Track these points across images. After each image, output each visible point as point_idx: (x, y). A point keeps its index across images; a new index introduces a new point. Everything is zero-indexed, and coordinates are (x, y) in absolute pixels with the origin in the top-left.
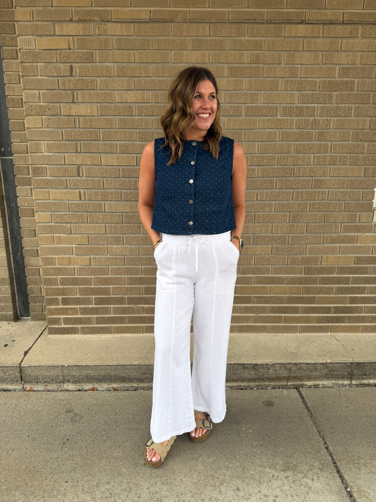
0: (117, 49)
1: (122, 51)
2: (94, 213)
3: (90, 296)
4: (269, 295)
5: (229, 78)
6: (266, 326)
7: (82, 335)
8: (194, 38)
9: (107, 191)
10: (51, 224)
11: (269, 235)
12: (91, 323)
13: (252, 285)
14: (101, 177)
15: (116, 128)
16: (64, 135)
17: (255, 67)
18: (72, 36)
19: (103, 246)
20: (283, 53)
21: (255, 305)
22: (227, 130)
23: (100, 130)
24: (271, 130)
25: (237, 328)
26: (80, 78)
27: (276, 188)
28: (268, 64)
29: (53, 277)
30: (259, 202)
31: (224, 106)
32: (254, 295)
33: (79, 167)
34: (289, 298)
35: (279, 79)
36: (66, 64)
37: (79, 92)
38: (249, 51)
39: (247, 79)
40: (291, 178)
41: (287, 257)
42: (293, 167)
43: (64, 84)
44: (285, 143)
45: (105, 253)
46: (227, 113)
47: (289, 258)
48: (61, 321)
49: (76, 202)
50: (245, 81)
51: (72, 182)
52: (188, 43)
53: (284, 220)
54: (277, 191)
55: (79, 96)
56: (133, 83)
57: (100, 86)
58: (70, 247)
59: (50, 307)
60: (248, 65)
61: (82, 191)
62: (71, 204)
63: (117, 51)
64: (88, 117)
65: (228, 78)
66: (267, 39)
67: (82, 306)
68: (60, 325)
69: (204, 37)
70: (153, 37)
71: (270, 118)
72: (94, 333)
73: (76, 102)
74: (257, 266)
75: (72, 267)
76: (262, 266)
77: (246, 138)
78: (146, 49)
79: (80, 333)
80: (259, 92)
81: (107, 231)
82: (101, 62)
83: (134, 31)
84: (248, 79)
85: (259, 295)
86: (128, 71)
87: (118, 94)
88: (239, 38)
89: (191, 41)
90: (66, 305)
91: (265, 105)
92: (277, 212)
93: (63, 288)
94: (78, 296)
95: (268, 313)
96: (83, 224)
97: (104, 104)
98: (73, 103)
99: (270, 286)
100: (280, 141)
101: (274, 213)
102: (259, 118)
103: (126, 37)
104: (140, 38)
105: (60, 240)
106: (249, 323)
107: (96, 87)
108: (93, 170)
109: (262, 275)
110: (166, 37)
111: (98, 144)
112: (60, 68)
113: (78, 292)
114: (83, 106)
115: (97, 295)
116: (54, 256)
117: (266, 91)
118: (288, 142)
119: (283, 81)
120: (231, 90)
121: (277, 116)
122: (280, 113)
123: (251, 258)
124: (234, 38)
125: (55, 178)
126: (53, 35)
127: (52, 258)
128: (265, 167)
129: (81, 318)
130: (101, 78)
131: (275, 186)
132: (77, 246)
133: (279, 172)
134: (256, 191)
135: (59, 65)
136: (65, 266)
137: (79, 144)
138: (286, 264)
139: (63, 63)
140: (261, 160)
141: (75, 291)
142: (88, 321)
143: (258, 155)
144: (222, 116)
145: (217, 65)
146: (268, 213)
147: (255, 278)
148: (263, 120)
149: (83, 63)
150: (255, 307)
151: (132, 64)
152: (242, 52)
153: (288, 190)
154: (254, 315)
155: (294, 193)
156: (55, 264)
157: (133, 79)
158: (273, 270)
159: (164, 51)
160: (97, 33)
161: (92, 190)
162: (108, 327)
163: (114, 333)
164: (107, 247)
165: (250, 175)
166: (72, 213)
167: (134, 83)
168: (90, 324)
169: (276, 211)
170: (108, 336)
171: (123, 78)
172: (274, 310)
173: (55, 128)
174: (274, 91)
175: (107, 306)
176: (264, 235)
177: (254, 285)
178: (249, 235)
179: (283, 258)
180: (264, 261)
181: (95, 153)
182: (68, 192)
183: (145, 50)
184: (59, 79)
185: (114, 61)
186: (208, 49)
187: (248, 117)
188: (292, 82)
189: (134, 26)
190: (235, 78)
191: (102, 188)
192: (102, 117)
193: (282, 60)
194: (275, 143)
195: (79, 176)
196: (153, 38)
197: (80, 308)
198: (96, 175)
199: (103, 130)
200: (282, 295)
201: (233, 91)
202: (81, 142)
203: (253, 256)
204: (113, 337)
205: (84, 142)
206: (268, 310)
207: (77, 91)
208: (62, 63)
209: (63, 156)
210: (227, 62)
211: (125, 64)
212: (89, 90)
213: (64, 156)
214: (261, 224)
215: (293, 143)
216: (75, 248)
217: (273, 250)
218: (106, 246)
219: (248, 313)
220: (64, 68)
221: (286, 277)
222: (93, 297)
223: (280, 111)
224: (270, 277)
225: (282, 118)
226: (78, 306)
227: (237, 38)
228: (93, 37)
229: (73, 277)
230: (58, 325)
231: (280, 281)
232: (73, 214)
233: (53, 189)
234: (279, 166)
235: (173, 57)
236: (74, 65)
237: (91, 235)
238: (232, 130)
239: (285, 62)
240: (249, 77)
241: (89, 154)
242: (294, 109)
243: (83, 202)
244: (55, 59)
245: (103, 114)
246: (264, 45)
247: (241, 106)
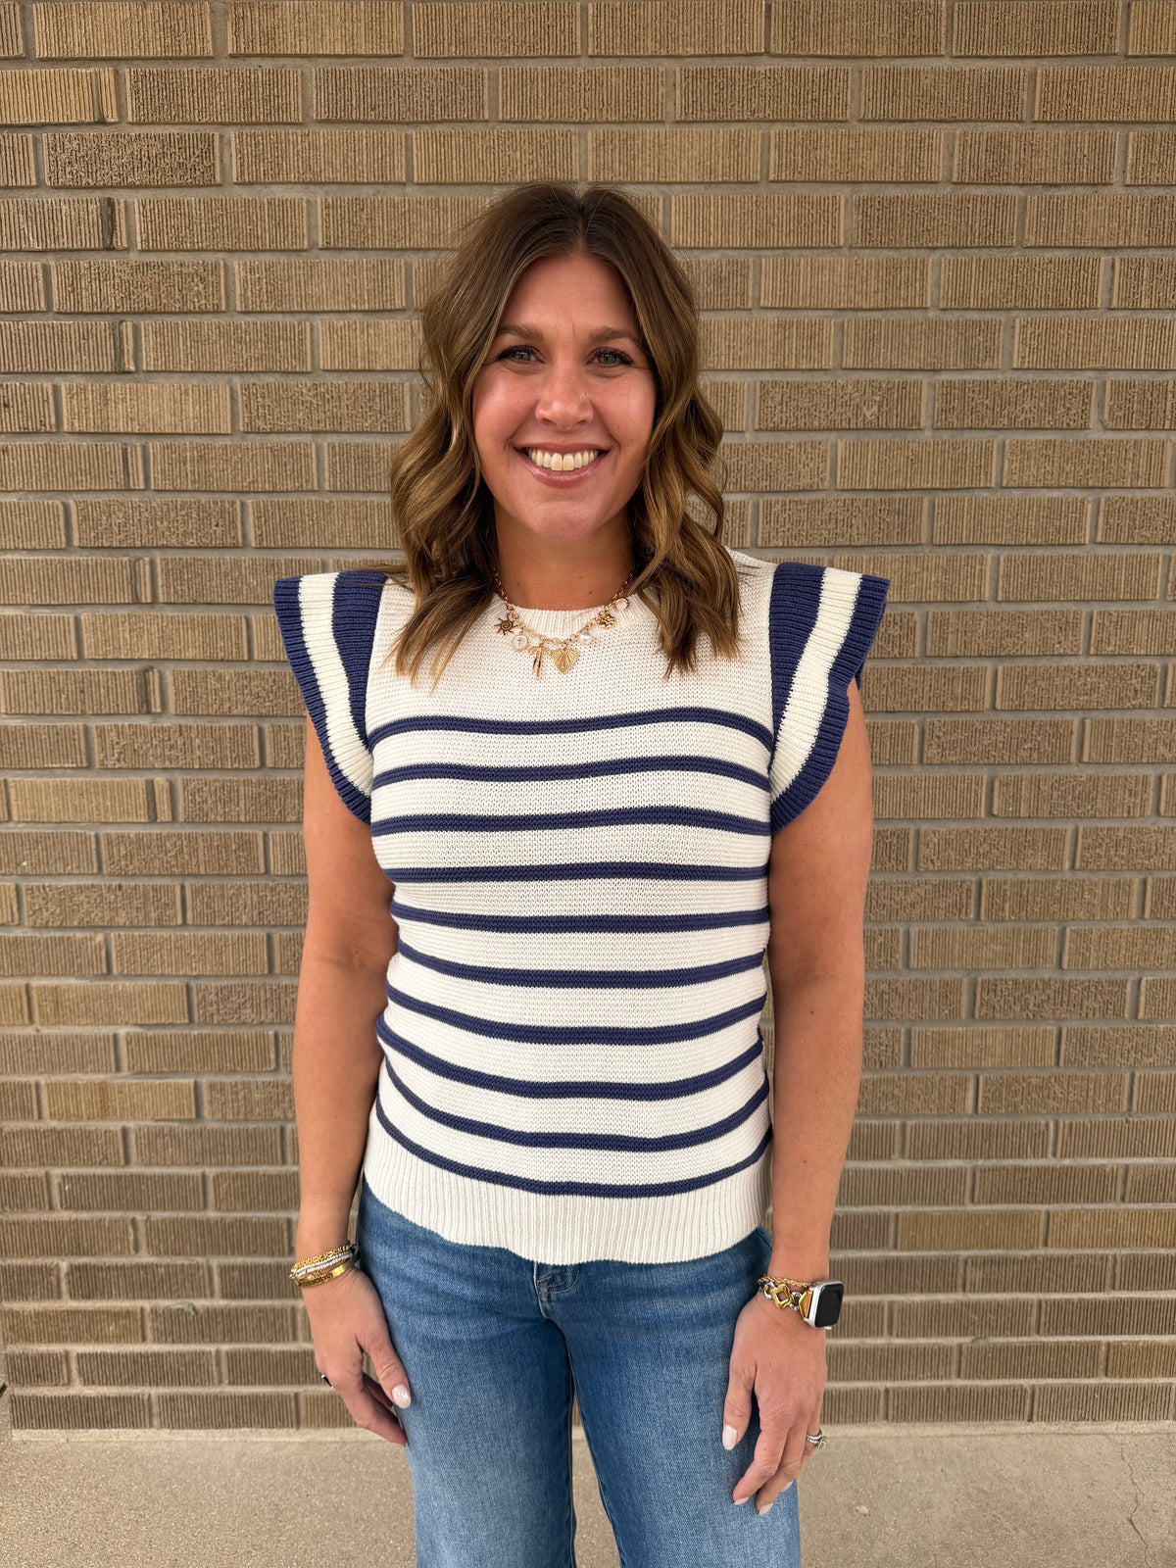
0: (328, 121)
1: (346, 129)
2: (216, 882)
3: (200, 1260)
4: (1041, 1252)
5: (859, 251)
6: (1023, 1390)
7: (165, 1433)
8: (695, 65)
9: (280, 777)
10: (18, 933)
11: (1046, 976)
12: (208, 1380)
13: (960, 1208)
14: (252, 716)
15: (320, 491)
16: (75, 526)
17: (985, 200)
18: (115, 63)
19: (260, 1029)
20: (1118, 132)
21: (973, 1297)
22: (847, 496)
23: (243, 498)
24: (1056, 494)
25: (887, 1399)
26: (153, 258)
27: (1080, 760)
28: (1044, 185)
29: (31, 1171)
30: (1001, 825)
31: (835, 384)
32: (972, 1253)
33: (146, 671)
34: (1133, 1262)
35: (1096, 254)
36: (84, 195)
37: (144, 323)
38: (955, 125)
39: (943, 255)
40: (1149, 716)
41: (1127, 1076)
42: (1158, 665)
43: (73, 289)
44: (1125, 551)
45: (266, 1061)
46: (849, 414)
47: (1136, 1080)
48: (69, 1370)
49: (133, 831)
50: (938, 266)
51: (116, 739)
52: (662, 90)
53: (1118, 909)
54: (1084, 773)
55: (148, 341)
56: (399, 280)
57: (244, 296)
58: (106, 1038)
59: (16, 1306)
60: (949, 189)
61: (160, 780)
62: (109, 843)
63: (323, 130)
64: (187, 440)
65: (853, 251)
66: (1040, 67)
67: (164, 1303)
68: (64, 1385)
69: (738, 60)
70: (498, 62)
71: (1050, 436)
72: (222, 1425)
73: (132, 368)
74: (986, 1121)
75: (115, 1126)
76: (1010, 1121)
77: (936, 531)
78: (463, 121)
79: (156, 1422)
80: (1002, 317)
81: (277, 963)
82: (251, 184)
83: (405, 34)
84: (949, 255)
85: (993, 1252)
86: (378, 222)
87: (332, 330)
88: (910, 64)
89: (678, 80)
90: (88, 1297)
91: (1030, 376)
92: (1083, 869)
93: (76, 1221)
94: (145, 1258)
95: (1033, 1332)
96: (166, 934)
97: (262, 376)
98: (116, 377)
99: (1043, 1208)
100: (1101, 543)
101: (1069, 876)
102: (1001, 436)
103: (367, 66)
104: (437, 66)
105: (59, 1007)
106: (947, 1376)
107: (227, 298)
108: (212, 682)
109: (1010, 1162)
110: (558, 64)
111: (237, 564)
112: (54, 214)
113: (143, 1241)
114: (167, 386)
115: (233, 1253)
116: (31, 1079)
117: (1035, 314)
118: (1136, 551)
119: (1117, 264)
120: (870, 310)
121: (1084, 427)
122: (1101, 412)
123: (962, 1083)
124: (886, 65)
125: (35, 723)
126: (16, 58)
127: (25, 1086)
128: (1029, 663)
129: (158, 1356)
130: (250, 257)
131: (1074, 752)
132: (139, 1030)
133: (1094, 689)
134: (985, 774)
135: (50, 198)
136: (82, 1124)
137: (147, 567)
138: (1125, 1108)
139: (70, 188)
140: (1009, 634)
141: (131, 1238)
142: (191, 1369)
143: (993, 607)
144: (824, 430)
145: (802, 190)
146: (1042, 877)
147: (978, 1174)
148: (1023, 450)
149: (165, 186)
150: (976, 1307)
151: (399, 189)
152: (924, 129)
153: (1134, 771)
154: (966, 1340)
155: (1164, 785)
156: (36, 1113)
157: (400, 261)
158: (1060, 1138)
159: (548, 127)
160: (230, 44)
161: (210, 777)
162: (282, 1400)
163: (312, 1423)
164: (276, 1035)
165: (955, 698)
166: (115, 883)
167: (408, 280)
168: (202, 1383)
169: (1078, 865)
170: (287, 1440)
171: (352, 257)
172: (1060, 1318)
173: (33, 491)
174: (1074, 313)
175: (277, 1303)
176: (1023, 975)
177: (970, 1208)
178: (948, 975)
179: (1108, 1084)
180: (1018, 1098)
181: (225, 608)
182: (96, 785)
183: (459, 127)
184: (52, 263)
185: (309, 177)
186: (761, 116)
187: (945, 435)
188: (1157, 267)
189: (407, 11)
190: (886, 252)
191: (257, 763)
192: (258, 439)
193: (1112, 165)
194: (1075, 551)
195: (149, 712)
196: (498, 67)
197: (154, 1311)
198: (227, 705)
199: (261, 497)
200: (1101, 1252)
201: (878, 315)
202: (158, 557)
203: (966, 1074)
204: (307, 1445)
205: (170, 555)
206: (1033, 1320)
207: (136, 319)
208: (64, 187)
209: (72, 621)
210: (851, 177)
211: (365, 192)
212: (190, 312)
213: (77, 621)
214: (1010, 926)
215: (1161, 551)
216: (129, 1043)
217: (1063, 1047)
218: (271, 1033)
219: (939, 1335)
220: (76, 212)
221: (1121, 1172)
222: (215, 1262)
223: (1101, 405)
224: (1046, 1170)
225: (1110, 435)
226: (146, 1305)
227: (897, 63)
228: (208, 68)
229: (120, 1171)
230: (56, 1385)
231: (1097, 1185)
232: (120, 887)
233: (24, 772)
234: (1093, 661)
235: (590, 157)
236: (120, 197)
237: (203, 982)
238: (871, 496)
239: (1128, 175)
240: (952, 247)
241: (196, 613)
242: (1170, 395)
243: (165, 831)
244: (33, 172)
245: (260, 423)
246: (1025, 98)
247: (917, 384)
